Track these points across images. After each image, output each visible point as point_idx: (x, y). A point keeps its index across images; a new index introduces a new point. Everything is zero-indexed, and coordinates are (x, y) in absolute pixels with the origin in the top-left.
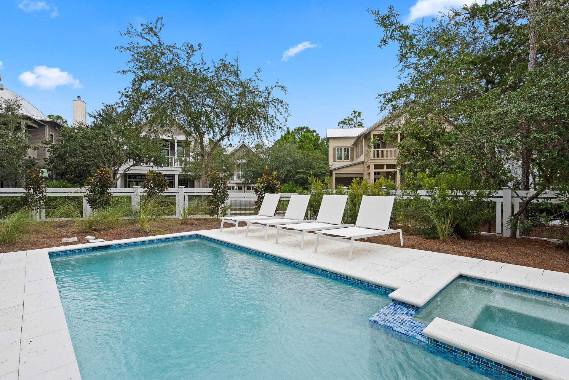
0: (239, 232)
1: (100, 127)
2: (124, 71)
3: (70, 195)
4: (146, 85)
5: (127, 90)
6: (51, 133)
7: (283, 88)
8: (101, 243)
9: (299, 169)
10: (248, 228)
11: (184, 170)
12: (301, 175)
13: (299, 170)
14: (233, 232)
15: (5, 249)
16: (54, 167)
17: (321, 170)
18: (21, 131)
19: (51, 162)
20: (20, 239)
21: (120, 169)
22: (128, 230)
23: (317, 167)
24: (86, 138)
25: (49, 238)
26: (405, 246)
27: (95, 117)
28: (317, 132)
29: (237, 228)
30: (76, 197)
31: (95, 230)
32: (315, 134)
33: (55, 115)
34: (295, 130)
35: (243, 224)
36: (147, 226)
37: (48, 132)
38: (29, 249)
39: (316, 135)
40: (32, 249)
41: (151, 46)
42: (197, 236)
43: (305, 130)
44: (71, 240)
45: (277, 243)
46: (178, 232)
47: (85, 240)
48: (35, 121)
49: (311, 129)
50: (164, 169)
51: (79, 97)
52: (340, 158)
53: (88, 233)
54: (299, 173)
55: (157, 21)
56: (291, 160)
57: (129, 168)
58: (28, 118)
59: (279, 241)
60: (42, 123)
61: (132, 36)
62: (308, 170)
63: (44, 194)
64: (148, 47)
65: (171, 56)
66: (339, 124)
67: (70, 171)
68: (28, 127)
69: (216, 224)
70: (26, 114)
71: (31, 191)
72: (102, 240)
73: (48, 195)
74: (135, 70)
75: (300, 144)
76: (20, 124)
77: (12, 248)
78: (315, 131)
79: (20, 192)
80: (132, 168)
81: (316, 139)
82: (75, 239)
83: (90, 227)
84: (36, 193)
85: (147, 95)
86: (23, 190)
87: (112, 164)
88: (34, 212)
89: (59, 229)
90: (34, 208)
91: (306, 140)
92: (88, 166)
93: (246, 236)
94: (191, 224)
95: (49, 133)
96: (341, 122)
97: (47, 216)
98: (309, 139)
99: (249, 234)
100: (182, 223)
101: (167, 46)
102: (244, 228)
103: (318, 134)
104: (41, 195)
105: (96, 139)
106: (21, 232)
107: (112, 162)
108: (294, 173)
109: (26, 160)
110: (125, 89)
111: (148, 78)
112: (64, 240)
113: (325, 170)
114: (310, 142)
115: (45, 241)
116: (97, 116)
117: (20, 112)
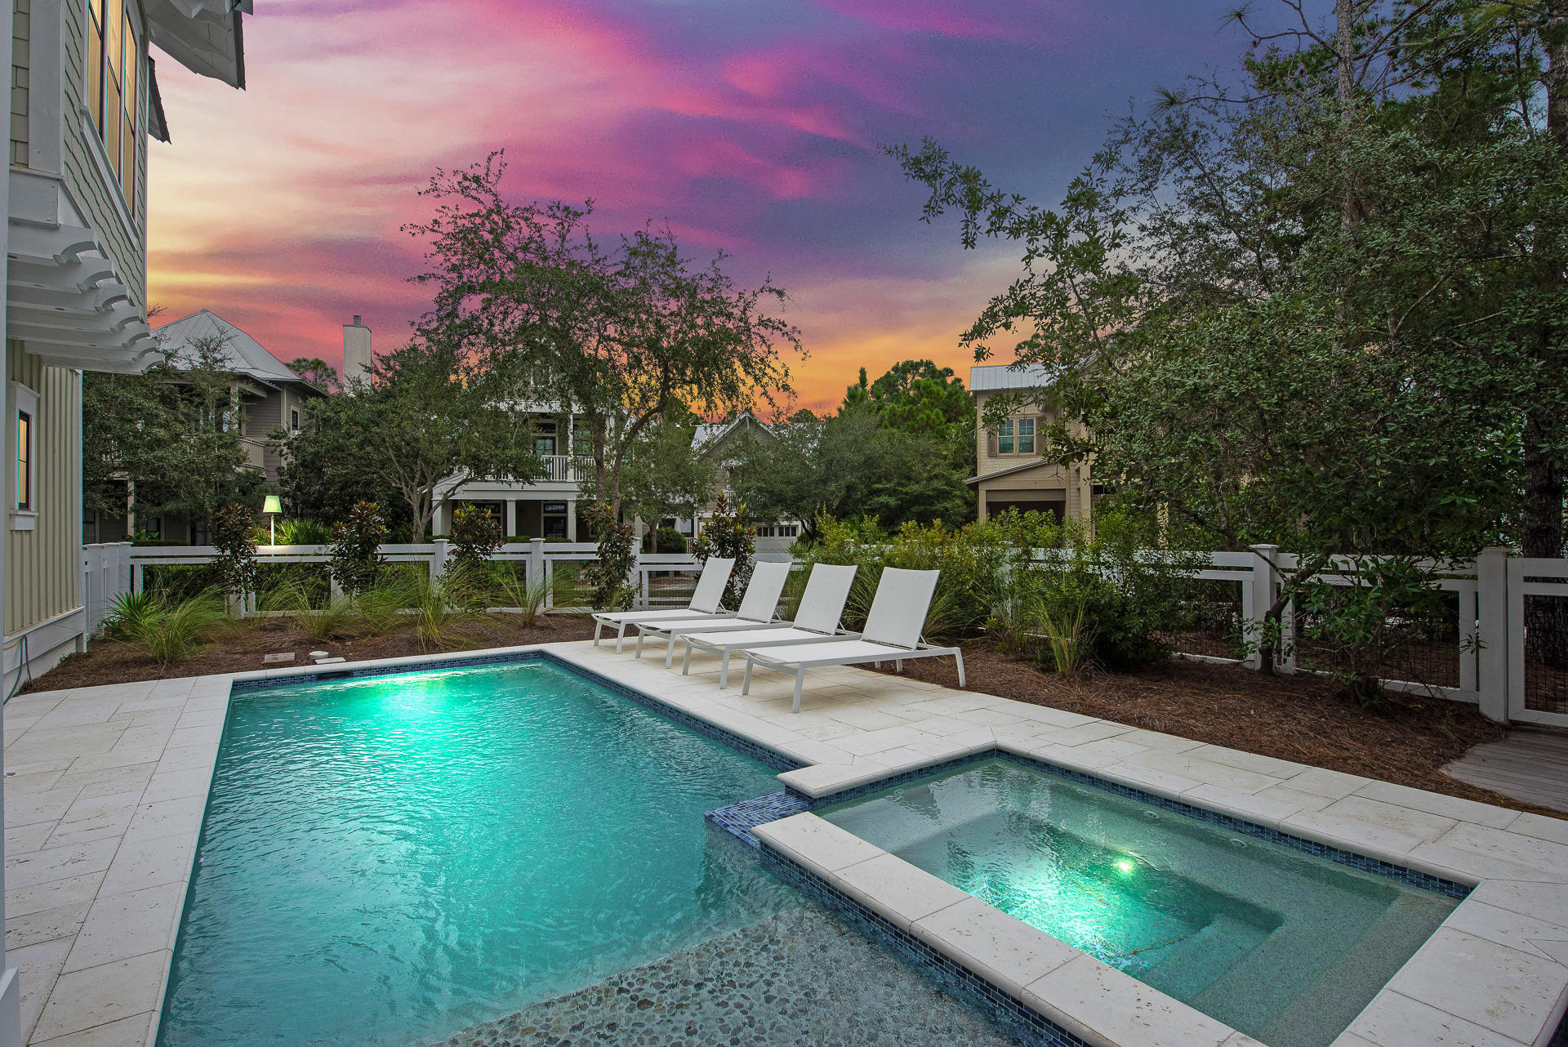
0: (626, 649)
1: (387, 396)
2: (420, 277)
3: (305, 560)
4: (472, 304)
5: (428, 318)
6: (293, 408)
7: (780, 294)
8: (340, 664)
9: (879, 482)
10: (641, 640)
11: (585, 490)
12: (883, 499)
13: (877, 486)
14: (613, 648)
15: (162, 672)
16: (299, 488)
17: (936, 484)
18: (230, 409)
19: (292, 477)
20: (193, 653)
21: (436, 490)
22: (401, 640)
23: (925, 475)
24: (356, 424)
25: (245, 653)
26: (969, 688)
27: (378, 373)
28: (957, 375)
29: (622, 640)
30: (316, 565)
31: (337, 638)
32: (949, 380)
33: (311, 358)
34: (896, 369)
35: (632, 630)
36: (435, 632)
37: (287, 406)
38: (203, 674)
39: (953, 383)
40: (208, 673)
41: (485, 211)
42: (542, 656)
43: (921, 370)
44: (282, 657)
45: (685, 673)
46: (503, 645)
47: (308, 658)
48: (257, 383)
49: (939, 366)
50: (539, 486)
51: (357, 317)
52: (1006, 448)
53: (319, 645)
54: (878, 492)
55: (489, 159)
56: (859, 458)
57: (454, 489)
58: (245, 378)
59: (691, 670)
60: (274, 386)
61: (441, 193)
62: (903, 485)
63: (253, 559)
64: (477, 215)
65: (526, 232)
66: (1017, 350)
67: (331, 497)
68: (245, 397)
69: (582, 629)
70: (241, 366)
71: (228, 552)
72: (342, 659)
73: (260, 560)
74: (445, 273)
75: (907, 408)
76: (228, 393)
77: (176, 671)
78: (949, 372)
79: (206, 554)
80: (464, 487)
81: (950, 395)
82: (291, 656)
83: (326, 633)
84: (237, 557)
85: (471, 327)
86: (212, 550)
87: (417, 480)
88: (233, 597)
89: (272, 634)
90: (234, 588)
91: (922, 396)
92: (368, 484)
93: (638, 656)
94: (542, 628)
95: (288, 409)
96: (1024, 343)
97: (260, 606)
98: (930, 393)
99: (645, 654)
100: (525, 626)
101: (517, 209)
102: (634, 640)
103: (959, 380)
104: (246, 561)
105: (378, 425)
106: (198, 641)
107: (418, 475)
108: (865, 492)
109: (239, 474)
110: (425, 316)
111: (471, 289)
112: (268, 658)
113: (947, 484)
114: (932, 404)
115: (236, 660)
116: (381, 371)
117: (228, 366)
